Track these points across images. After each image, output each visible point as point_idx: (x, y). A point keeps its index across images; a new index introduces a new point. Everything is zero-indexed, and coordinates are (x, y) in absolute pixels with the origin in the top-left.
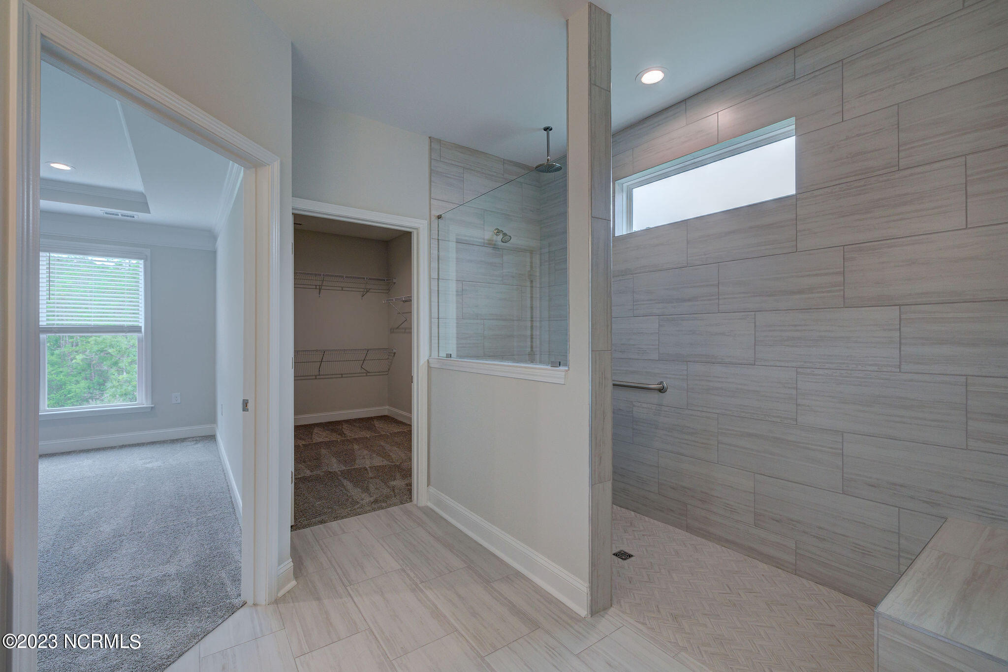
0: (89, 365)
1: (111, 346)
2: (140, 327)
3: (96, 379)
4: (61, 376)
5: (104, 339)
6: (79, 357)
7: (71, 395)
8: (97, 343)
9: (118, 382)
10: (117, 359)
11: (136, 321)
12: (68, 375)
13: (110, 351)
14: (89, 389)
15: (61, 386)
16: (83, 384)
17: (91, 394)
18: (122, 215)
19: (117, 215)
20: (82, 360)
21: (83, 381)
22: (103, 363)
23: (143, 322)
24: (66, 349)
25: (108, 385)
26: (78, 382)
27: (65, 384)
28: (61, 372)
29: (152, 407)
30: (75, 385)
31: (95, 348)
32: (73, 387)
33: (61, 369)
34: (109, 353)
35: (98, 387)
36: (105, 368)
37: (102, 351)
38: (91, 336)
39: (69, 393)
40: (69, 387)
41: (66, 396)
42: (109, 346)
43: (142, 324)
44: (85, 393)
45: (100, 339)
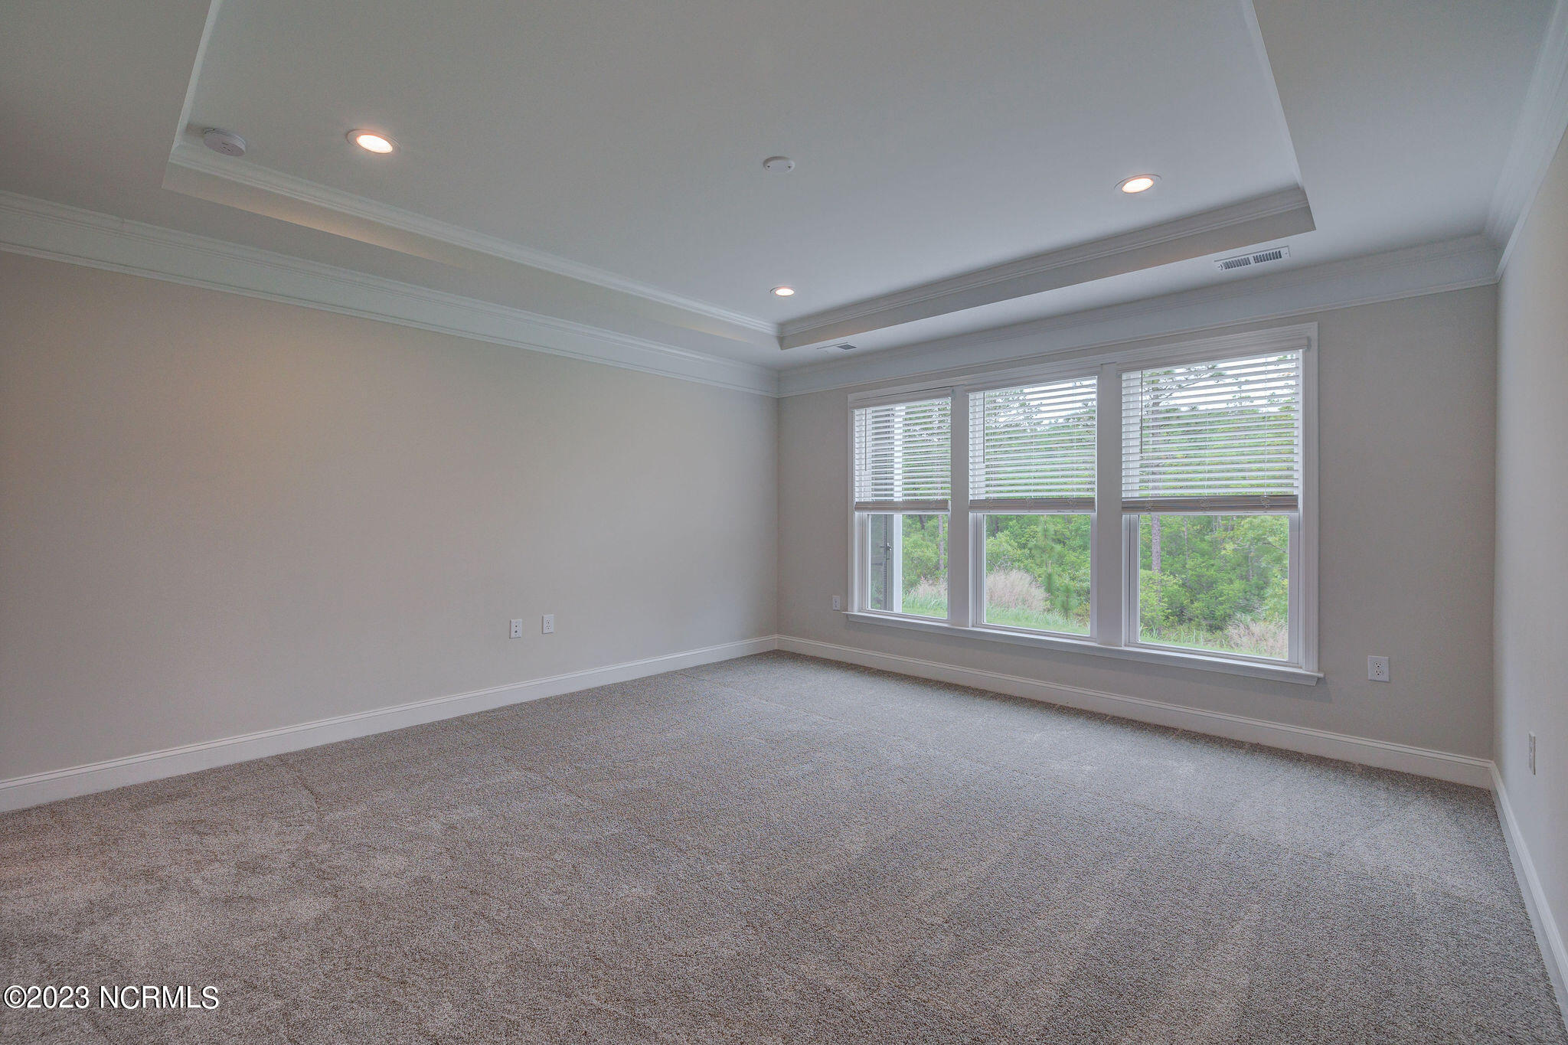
0: (1246, 558)
1: (1273, 532)
2: (1295, 498)
3: (1254, 580)
4: (1212, 572)
5: (1263, 521)
6: (1230, 547)
7: (1223, 599)
8: (1252, 527)
9: (1283, 588)
10: (1281, 552)
11: (1287, 485)
12: (1220, 570)
13: (1270, 539)
14: (1245, 592)
15: (1212, 583)
16: (1238, 585)
17: (1248, 600)
18: (1257, 260)
19: (1247, 262)
20: (1235, 550)
21: (1237, 581)
22: (1262, 556)
23: (1301, 487)
24: (1219, 534)
25: (1269, 591)
26: (1231, 581)
27: (1216, 582)
28: (1213, 565)
29: (1319, 679)
30: (1228, 586)
31: (1251, 534)
32: (1224, 587)
33: (1212, 562)
34: (1269, 543)
35: (1257, 592)
36: (1264, 565)
37: (1258, 539)
38: (1246, 517)
39: (1221, 596)
40: (1221, 587)
41: (1217, 598)
42: (1270, 532)
43: (1299, 492)
44: (1239, 598)
45: (1256, 521)
